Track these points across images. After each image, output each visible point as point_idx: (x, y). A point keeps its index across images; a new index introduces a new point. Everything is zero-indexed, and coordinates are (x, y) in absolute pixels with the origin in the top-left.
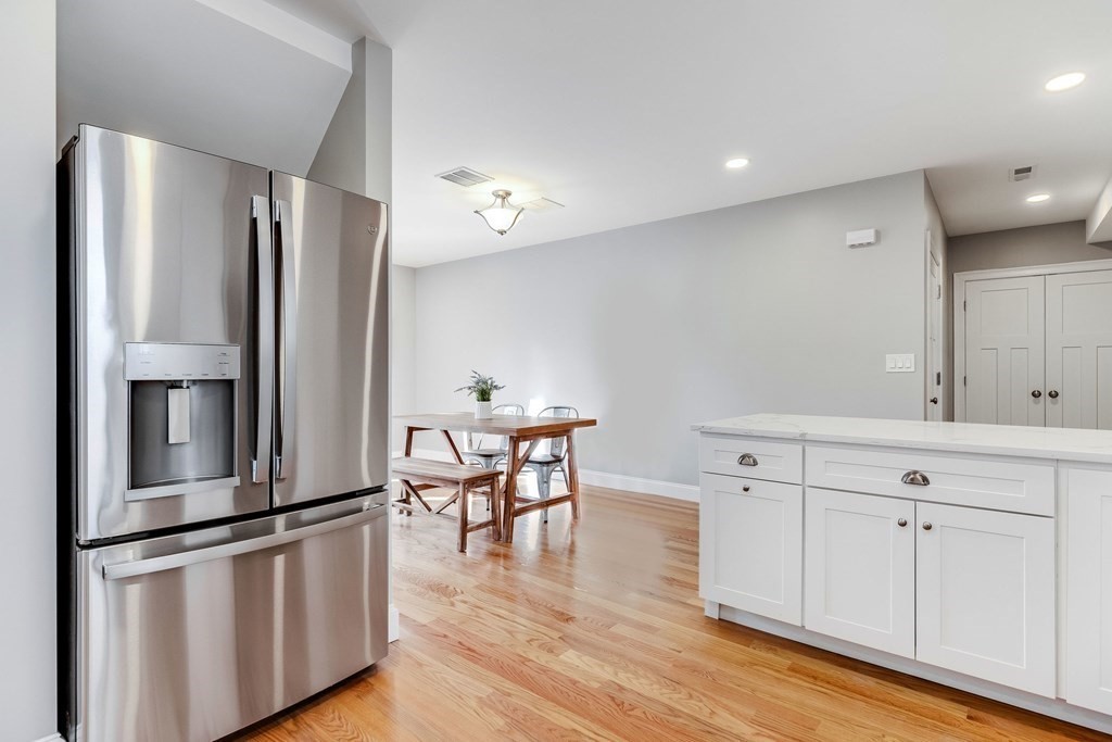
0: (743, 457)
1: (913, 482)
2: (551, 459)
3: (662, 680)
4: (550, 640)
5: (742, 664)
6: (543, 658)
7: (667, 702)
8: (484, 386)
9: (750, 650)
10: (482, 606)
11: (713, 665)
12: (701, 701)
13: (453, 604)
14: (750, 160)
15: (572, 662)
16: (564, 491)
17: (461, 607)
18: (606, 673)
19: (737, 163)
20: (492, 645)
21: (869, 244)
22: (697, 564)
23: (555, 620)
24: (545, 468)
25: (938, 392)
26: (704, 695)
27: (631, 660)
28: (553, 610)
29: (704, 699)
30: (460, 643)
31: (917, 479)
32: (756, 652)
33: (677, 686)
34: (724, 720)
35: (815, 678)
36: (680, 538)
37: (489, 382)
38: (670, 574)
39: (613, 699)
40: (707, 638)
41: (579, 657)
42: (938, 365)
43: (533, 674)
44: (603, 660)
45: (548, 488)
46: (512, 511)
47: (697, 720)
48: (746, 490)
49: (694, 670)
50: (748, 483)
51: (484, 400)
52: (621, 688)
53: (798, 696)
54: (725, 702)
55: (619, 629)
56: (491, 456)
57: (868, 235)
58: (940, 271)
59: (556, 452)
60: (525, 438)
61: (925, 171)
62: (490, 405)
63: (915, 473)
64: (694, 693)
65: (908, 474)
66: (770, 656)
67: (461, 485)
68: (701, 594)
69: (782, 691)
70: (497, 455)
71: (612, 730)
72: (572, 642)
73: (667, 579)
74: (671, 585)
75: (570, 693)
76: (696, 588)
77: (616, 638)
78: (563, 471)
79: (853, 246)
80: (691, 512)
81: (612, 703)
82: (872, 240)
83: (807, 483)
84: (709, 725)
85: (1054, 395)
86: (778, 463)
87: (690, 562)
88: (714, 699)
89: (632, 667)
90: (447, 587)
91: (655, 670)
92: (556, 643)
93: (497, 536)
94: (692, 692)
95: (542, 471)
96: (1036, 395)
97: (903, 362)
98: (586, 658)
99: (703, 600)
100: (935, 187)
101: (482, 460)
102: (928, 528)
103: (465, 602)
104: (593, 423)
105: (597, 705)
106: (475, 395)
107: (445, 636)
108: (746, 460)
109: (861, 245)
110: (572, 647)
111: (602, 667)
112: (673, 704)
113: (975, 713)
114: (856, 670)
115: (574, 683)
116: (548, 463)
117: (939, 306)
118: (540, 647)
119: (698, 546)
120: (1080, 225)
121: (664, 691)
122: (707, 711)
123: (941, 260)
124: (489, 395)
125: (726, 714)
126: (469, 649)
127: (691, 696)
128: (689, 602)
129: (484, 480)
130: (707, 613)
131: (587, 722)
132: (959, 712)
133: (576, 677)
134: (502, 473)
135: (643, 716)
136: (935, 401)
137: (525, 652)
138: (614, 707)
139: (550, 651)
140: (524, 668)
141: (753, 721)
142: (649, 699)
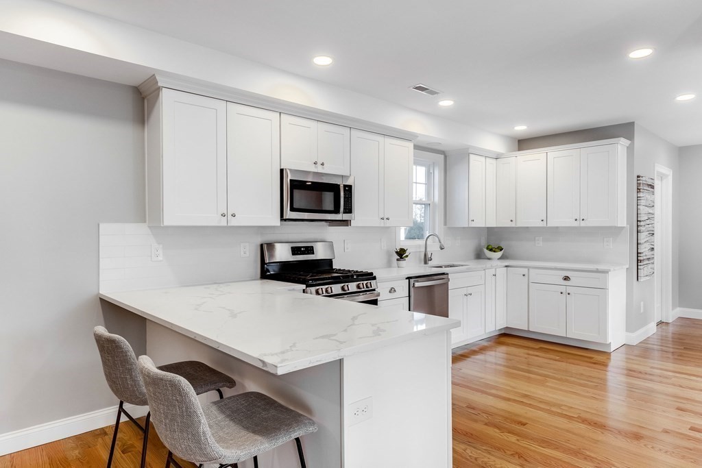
7: (491, 457)
12: (470, 456)
26: (467, 459)
47: (474, 448)
64: (473, 460)
81: (526, 458)
88: (462, 457)
94: (475, 461)
112: (488, 456)
121: (493, 463)
122: (468, 451)
127: (476, 459)
142: (502, 459)
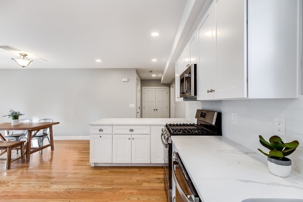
0: (100, 130)
1: (131, 131)
2: (44, 135)
3: (81, 184)
4: (47, 185)
5: (99, 174)
6: (46, 190)
8: (16, 115)
9: (101, 171)
10: (20, 183)
11: (93, 177)
13: (8, 186)
14: (101, 61)
15: (55, 188)
16: (48, 143)
17: (12, 186)
18: (66, 187)
19: (98, 61)
20: (27, 192)
21: (126, 82)
22: (89, 155)
23: (48, 179)
24: (41, 138)
25: (139, 111)
26: (91, 183)
27: (72, 182)
28: (48, 177)
29: (90, 184)
30: (13, 195)
31: (132, 130)
32: (103, 171)
33: (84, 184)
34: (95, 187)
35: (114, 172)
36: (85, 150)
37: (18, 113)
38: (81, 159)
39: (68, 192)
40: (91, 171)
41: (57, 186)
42: (139, 105)
43: (42, 195)
44: (64, 184)
45: (43, 143)
46: (30, 152)
47: (89, 189)
48: (100, 137)
49: (89, 179)
50: (101, 135)
51: (16, 119)
52: (70, 189)
53: (110, 177)
54: (95, 183)
55: (69, 176)
56: (18, 136)
57: (126, 80)
58: (139, 87)
59: (45, 132)
60: (34, 130)
61: (136, 69)
62: (18, 120)
63: (131, 129)
65: (130, 130)
66: (106, 171)
67: (8, 148)
68: (90, 162)
69: (107, 177)
70: (21, 136)
71: (68, 199)
72: (54, 183)
73: (81, 160)
74: (82, 162)
75: (55, 195)
76: (89, 161)
77: (68, 178)
78: (48, 137)
79: (123, 82)
80: (88, 142)
82: (127, 81)
83: (113, 134)
84: (92, 189)
85: (157, 110)
86: (107, 130)
87: (87, 155)
88: (93, 183)
89: (72, 183)
90: (4, 181)
91: (79, 182)
92: (49, 185)
93: (23, 161)
95: (40, 139)
96: (154, 110)
97: (133, 105)
98: (59, 186)
99: (91, 163)
100: (138, 71)
101: (15, 138)
102: (133, 139)
103: (13, 184)
104: (58, 123)
105: (63, 195)
106: (11, 118)
107: (7, 195)
108: (101, 130)
109: (125, 82)
110: (54, 184)
111: (64, 186)
112: (83, 188)
113: (140, 169)
114: (122, 168)
115: (56, 192)
116: (42, 136)
117: (139, 94)
118: (44, 187)
119: (89, 151)
120: (160, 80)
121: (81, 186)
122: (91, 186)
123: (139, 84)
124: (18, 117)
125: (96, 186)
126: (18, 196)
127: (88, 185)
128: (87, 164)
129: (18, 145)
130: (91, 166)
131: (61, 200)
132: (137, 170)
133: (56, 191)
134: (25, 142)
135: (76, 193)
136: (138, 113)
137: (39, 190)
138: (69, 193)
139: (48, 187)
140: (39, 194)
141: (101, 185)
142: (77, 189)
